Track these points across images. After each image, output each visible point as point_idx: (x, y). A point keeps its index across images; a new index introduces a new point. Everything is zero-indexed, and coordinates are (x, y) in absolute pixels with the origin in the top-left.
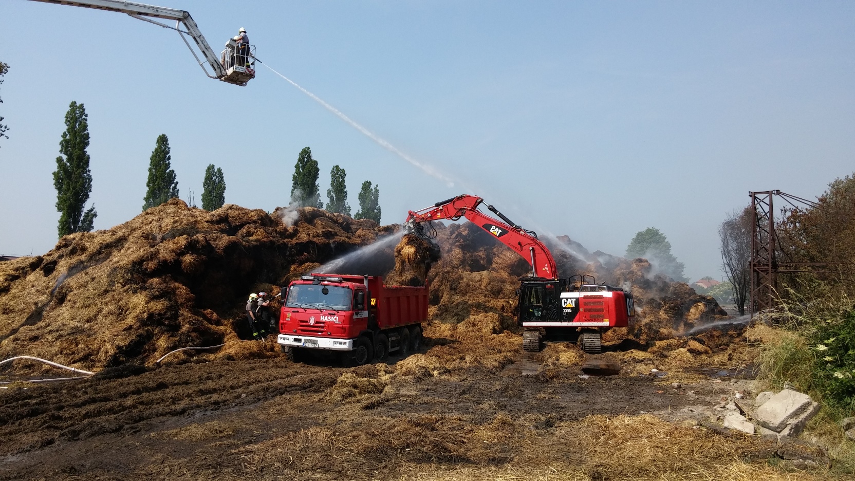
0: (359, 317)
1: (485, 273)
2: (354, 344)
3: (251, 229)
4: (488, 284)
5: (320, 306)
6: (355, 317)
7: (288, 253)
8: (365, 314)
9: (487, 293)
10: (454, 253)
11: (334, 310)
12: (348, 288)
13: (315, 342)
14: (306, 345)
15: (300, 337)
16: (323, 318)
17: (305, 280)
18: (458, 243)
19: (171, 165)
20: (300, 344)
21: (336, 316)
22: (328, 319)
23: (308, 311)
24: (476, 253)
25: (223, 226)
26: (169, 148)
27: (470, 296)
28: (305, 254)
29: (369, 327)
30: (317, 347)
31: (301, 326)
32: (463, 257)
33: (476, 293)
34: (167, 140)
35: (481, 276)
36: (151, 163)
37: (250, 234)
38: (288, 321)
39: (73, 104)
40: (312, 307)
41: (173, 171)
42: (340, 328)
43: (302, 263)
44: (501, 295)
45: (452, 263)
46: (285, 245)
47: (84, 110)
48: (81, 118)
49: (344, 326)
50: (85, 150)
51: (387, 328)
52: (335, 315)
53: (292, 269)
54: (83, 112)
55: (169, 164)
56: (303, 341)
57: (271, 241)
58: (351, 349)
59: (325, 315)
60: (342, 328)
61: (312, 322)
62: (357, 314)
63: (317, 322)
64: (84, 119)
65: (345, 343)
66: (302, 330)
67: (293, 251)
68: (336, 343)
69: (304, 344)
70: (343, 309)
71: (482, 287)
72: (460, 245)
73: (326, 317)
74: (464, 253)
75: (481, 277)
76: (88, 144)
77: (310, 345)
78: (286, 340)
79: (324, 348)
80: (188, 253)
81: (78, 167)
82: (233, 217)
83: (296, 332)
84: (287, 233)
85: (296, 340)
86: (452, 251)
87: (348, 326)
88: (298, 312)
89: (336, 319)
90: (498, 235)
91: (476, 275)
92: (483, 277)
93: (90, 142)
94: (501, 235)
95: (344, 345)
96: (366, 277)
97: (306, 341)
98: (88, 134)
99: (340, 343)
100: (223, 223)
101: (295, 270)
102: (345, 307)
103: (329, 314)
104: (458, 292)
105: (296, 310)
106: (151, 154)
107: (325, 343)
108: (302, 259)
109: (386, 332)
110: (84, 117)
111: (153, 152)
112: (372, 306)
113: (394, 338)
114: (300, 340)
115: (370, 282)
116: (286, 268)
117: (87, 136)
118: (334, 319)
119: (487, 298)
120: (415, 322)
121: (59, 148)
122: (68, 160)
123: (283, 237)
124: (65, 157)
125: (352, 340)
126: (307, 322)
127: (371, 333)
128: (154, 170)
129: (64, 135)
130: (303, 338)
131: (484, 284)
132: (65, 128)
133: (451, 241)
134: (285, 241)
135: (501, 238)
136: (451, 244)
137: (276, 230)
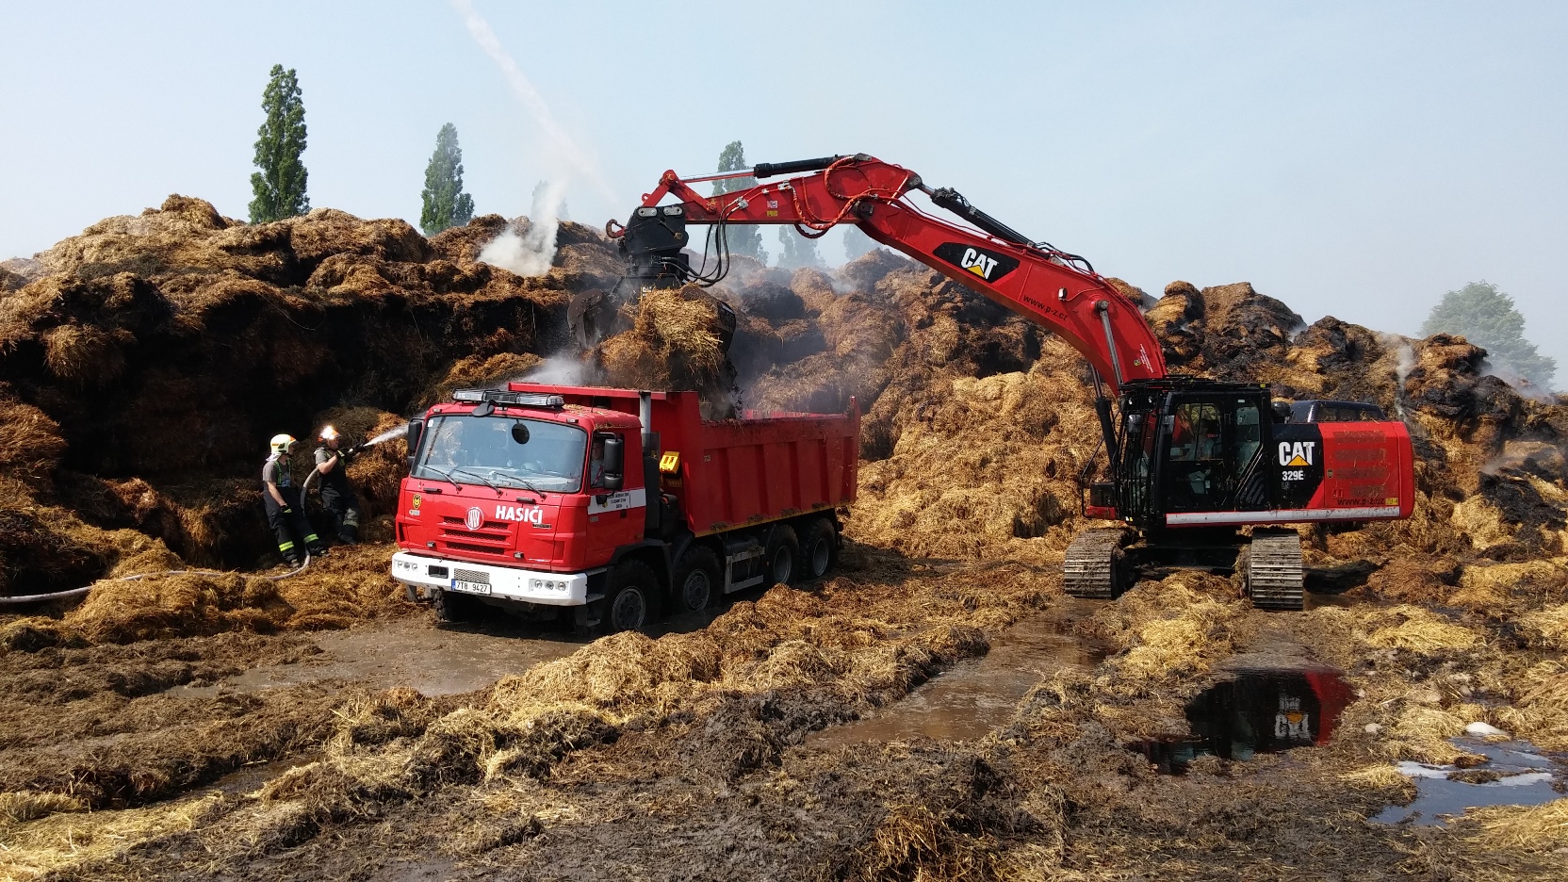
0: (611, 506)
1: (1013, 378)
2: (592, 586)
3: (339, 266)
4: (1018, 407)
5: (499, 478)
6: (594, 509)
7: (449, 329)
8: (637, 498)
9: (1011, 428)
10: (936, 329)
11: (533, 491)
12: (575, 425)
13: (482, 579)
14: (459, 587)
15: (444, 564)
16: (503, 513)
17: (464, 403)
18: (948, 305)
19: (463, 184)
20: (445, 583)
21: (536, 507)
22: (516, 516)
23: (466, 490)
24: (997, 330)
25: (270, 258)
26: (459, 151)
27: (965, 438)
28: (501, 330)
29: (649, 533)
30: (488, 592)
31: (448, 531)
32: (959, 339)
33: (981, 429)
34: (455, 135)
35: (1003, 386)
36: (428, 180)
37: (332, 279)
38: (414, 517)
39: (277, 70)
40: (476, 480)
41: (468, 196)
42: (546, 541)
43: (489, 352)
44: (1053, 435)
45: (930, 355)
46: (445, 308)
47: (295, 81)
48: (291, 96)
49: (558, 535)
50: (299, 159)
51: (718, 531)
52: (533, 503)
53: (455, 370)
54: (294, 86)
55: (460, 181)
56: (451, 575)
57: (390, 297)
58: (584, 601)
59: (508, 503)
60: (554, 542)
61: (473, 523)
62: (601, 501)
63: (486, 524)
64: (295, 98)
65: (563, 586)
66: (450, 544)
67: (466, 325)
68: (538, 584)
69: (453, 581)
70: (559, 486)
71: (1002, 413)
72: (953, 308)
73: (511, 509)
74: (961, 329)
75: (1001, 390)
76: (303, 147)
77: (470, 588)
78: (411, 568)
79: (508, 598)
80: (64, 321)
81: (287, 190)
82: (303, 237)
83: (434, 548)
84: (456, 278)
85: (434, 571)
86: (931, 324)
87: (570, 535)
88: (439, 492)
89: (536, 516)
90: (987, 276)
91: (989, 384)
92: (1005, 389)
93: (307, 144)
94: (996, 274)
95: (561, 589)
96: (644, 395)
97: (461, 576)
98: (304, 127)
99: (550, 585)
100: (272, 250)
101: (463, 371)
102: (563, 481)
103: (518, 501)
104: (935, 427)
105: (434, 486)
106: (426, 165)
107: (509, 583)
108: (492, 343)
109: (717, 544)
110: (295, 95)
111: (430, 160)
112: (667, 474)
113: (745, 556)
114: (441, 572)
115: (656, 406)
116: (438, 366)
117: (302, 132)
118: (533, 516)
119: (1008, 443)
120: (814, 506)
121: (253, 153)
122: (270, 177)
123: (445, 287)
124: (263, 172)
125: (583, 576)
126: (461, 521)
127: (660, 548)
128: (433, 196)
129: (263, 130)
130: (452, 566)
131: (1007, 406)
132: (264, 118)
133: (930, 300)
134: (445, 297)
135: (997, 283)
136: (932, 308)
137: (422, 270)
